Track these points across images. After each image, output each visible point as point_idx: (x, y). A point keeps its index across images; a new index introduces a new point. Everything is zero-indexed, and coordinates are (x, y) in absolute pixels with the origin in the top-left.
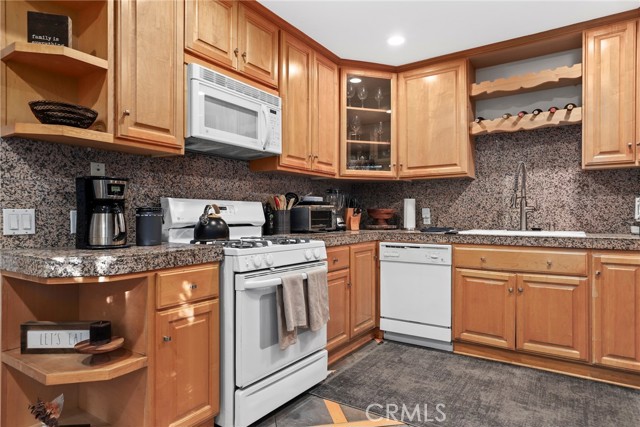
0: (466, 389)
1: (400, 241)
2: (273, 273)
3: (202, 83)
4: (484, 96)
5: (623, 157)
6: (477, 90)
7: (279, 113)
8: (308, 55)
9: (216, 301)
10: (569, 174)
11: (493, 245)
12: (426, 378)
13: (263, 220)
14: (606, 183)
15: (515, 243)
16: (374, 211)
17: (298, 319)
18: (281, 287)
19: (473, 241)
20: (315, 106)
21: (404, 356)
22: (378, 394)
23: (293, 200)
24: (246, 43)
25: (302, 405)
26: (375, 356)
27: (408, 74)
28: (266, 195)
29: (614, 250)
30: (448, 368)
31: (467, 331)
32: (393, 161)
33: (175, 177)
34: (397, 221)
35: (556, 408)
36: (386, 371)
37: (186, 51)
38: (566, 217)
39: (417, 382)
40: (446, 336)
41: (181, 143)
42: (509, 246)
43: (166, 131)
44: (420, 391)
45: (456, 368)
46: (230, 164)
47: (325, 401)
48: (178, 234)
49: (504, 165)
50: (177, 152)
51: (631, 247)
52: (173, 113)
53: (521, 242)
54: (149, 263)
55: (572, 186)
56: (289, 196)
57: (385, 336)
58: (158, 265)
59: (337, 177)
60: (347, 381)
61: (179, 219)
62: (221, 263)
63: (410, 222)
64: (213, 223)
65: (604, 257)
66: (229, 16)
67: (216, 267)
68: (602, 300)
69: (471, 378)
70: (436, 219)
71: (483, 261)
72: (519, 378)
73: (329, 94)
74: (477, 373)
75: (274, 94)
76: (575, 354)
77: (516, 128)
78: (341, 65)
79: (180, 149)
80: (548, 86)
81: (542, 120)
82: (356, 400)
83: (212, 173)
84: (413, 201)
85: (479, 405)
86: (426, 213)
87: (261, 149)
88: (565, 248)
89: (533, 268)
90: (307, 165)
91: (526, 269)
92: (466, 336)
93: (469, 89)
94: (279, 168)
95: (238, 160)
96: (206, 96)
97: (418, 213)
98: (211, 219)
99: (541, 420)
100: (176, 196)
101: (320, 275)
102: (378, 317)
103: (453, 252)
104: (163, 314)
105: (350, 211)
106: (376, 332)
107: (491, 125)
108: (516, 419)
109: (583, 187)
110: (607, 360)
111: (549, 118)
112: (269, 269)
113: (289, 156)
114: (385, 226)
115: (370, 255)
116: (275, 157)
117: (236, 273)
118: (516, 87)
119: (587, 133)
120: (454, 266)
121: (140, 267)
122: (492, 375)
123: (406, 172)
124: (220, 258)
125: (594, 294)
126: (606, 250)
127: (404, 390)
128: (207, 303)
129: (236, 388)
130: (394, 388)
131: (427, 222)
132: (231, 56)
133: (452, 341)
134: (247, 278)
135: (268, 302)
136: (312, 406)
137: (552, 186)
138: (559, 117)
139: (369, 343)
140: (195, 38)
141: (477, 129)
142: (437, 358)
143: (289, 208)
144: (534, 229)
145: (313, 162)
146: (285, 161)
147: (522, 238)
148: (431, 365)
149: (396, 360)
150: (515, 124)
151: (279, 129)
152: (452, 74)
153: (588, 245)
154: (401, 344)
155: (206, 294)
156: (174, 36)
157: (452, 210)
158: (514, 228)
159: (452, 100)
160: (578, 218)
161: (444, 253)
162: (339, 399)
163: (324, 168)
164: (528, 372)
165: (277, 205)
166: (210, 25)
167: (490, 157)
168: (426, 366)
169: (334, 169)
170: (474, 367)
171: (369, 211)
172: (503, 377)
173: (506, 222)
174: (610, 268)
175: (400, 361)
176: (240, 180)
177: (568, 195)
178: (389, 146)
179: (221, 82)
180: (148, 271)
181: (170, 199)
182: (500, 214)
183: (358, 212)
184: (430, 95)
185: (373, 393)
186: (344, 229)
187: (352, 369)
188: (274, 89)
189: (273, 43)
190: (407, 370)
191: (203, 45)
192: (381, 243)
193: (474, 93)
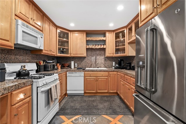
0: (90, 103)
1: (72, 72)
2: (48, 85)
3: (21, 27)
4: (89, 40)
5: (112, 55)
6: (88, 39)
7: (43, 38)
8: (50, 23)
9: (31, 97)
10: (103, 57)
11: (92, 71)
12: (81, 103)
13: (36, 68)
14: (109, 59)
15: (96, 71)
16: (64, 64)
17: (55, 97)
18: (51, 89)
19: (88, 71)
20: (51, 37)
21: (74, 99)
22: (73, 110)
23: (45, 62)
24: (34, 16)
25: (54, 119)
26: (68, 100)
27: (73, 32)
28: (36, 61)
29: (112, 72)
30: (85, 99)
31: (87, 90)
32: (69, 52)
33: (5, 56)
34: (69, 66)
35: (106, 103)
36: (72, 104)
37: (15, 15)
38: (103, 65)
39: (80, 104)
40: (83, 92)
41: (13, 45)
42: (95, 72)
43: (8, 41)
44: (81, 106)
45: (86, 99)
46: (25, 51)
47: (60, 116)
48: (8, 76)
49: (92, 55)
50: (11, 48)
51: (114, 71)
52: (11, 35)
53: (97, 71)
54: (9, 90)
55: (104, 59)
56: (44, 61)
57: (68, 95)
58: (13, 90)
59: (56, 56)
60: (64, 109)
61: (9, 70)
62: (32, 85)
63: (73, 67)
64: (24, 71)
65: (111, 73)
66: (30, 7)
67: (31, 86)
68: (110, 81)
69: (90, 100)
70: (78, 66)
71: (90, 75)
72: (98, 98)
73: (54, 34)
74: (90, 99)
75: (41, 32)
76: (106, 91)
77: (95, 48)
78: (57, 27)
79: (12, 47)
80: (100, 41)
81: (99, 47)
82: (68, 113)
83: (19, 54)
84: (73, 62)
85: (94, 106)
86: (76, 64)
87: (38, 48)
88: (105, 72)
89: (99, 76)
90: (49, 53)
91: (98, 76)
92: (87, 91)
93: (86, 39)
94: (42, 53)
95: (27, 50)
96: (23, 31)
97: (74, 64)
98: (23, 70)
99: (105, 106)
100: (7, 62)
101: (58, 83)
102: (66, 90)
103: (84, 73)
104: (14, 106)
105: (58, 64)
106: (66, 94)
107: (90, 46)
108: (101, 107)
109: (105, 60)
110: (111, 91)
111: (101, 47)
112: (46, 84)
113: (45, 50)
114: (67, 68)
115: (65, 75)
116: (41, 50)
117: (37, 87)
118: (95, 40)
119: (107, 50)
120: (84, 77)
121: (6, 92)
122: (93, 99)
123: (72, 55)
124: (32, 83)
125: (109, 80)
126: (111, 72)
127: (78, 107)
128: (28, 99)
129: (38, 122)
130: (75, 107)
131: (76, 66)
132: (30, 19)
133: (84, 93)
134: (42, 88)
135: (46, 94)
136: (57, 119)
137: (101, 59)
138: (102, 47)
139: (64, 97)
140: (19, 11)
141: (88, 47)
142: (81, 97)
143: (44, 64)
144: (98, 68)
145: (50, 52)
146: (44, 51)
147: (98, 70)
148: (81, 100)
149: (73, 100)
150: (95, 47)
151: (43, 43)
152: (83, 34)
153: (108, 71)
154: (72, 96)
155: (28, 96)
156: (11, 9)
157: (82, 64)
158: (94, 68)
159: (83, 40)
160: (105, 65)
161: (82, 74)
162: (64, 115)
163: (53, 53)
164: (99, 96)
165: (40, 64)
166: (24, 9)
167: (90, 53)
168: (80, 100)
169: (55, 54)
170: (89, 98)
171: (62, 64)
172: (95, 99)
173: (92, 66)
174: (111, 75)
175: (74, 100)
176: (28, 56)
177: (103, 61)
178: (68, 49)
179: (27, 27)
180: (9, 93)
181: (5, 64)
182: (91, 65)
183: (60, 65)
184: (78, 38)
185: (71, 110)
186: (57, 69)
187: (63, 105)
188: (41, 31)
189: (41, 18)
190: (76, 102)
191: (21, 14)
192: (67, 72)
193: (87, 39)
